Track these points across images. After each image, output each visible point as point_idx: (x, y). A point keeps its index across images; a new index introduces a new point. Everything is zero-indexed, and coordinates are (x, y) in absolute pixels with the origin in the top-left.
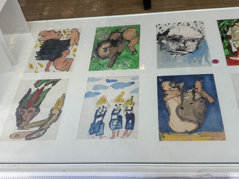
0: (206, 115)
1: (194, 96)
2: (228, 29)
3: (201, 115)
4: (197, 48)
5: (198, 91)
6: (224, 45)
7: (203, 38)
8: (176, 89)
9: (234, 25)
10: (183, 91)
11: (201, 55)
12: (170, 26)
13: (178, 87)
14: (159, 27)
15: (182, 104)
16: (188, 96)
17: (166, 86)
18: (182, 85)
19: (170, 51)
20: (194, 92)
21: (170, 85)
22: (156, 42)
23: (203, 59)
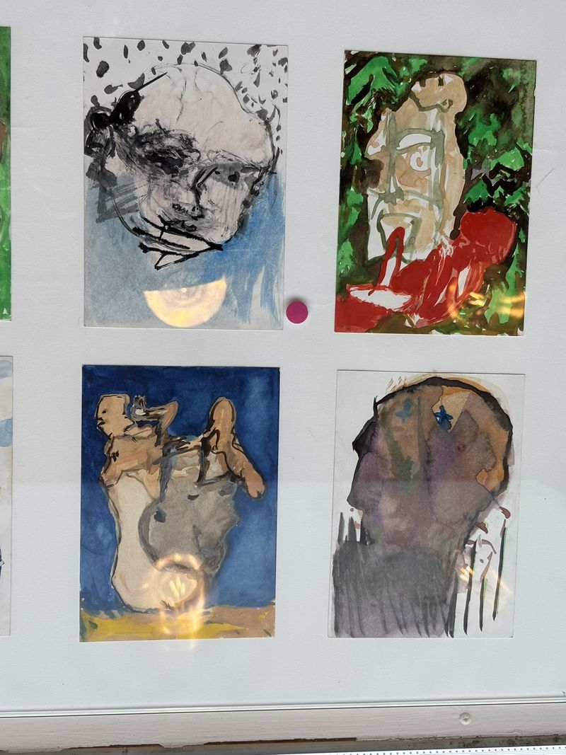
0: (231, 548)
1: (205, 464)
8: (148, 431)
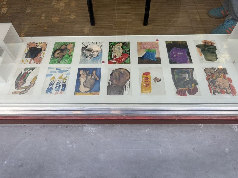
0: (94, 85)
1: (92, 77)
2: (113, 47)
3: (92, 85)
4: (98, 55)
5: (94, 75)
6: (109, 54)
7: (101, 51)
8: (85, 74)
9: (116, 45)
10: (88, 75)
11: (99, 59)
12: (88, 44)
13: (86, 73)
14: (83, 43)
15: (86, 80)
16: (89, 77)
17: (81, 72)
18: (88, 72)
19: (86, 56)
20: (92, 75)
21: (83, 72)
22: (81, 51)
23: (99, 61)
